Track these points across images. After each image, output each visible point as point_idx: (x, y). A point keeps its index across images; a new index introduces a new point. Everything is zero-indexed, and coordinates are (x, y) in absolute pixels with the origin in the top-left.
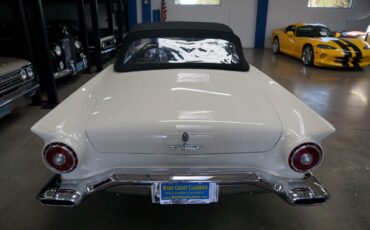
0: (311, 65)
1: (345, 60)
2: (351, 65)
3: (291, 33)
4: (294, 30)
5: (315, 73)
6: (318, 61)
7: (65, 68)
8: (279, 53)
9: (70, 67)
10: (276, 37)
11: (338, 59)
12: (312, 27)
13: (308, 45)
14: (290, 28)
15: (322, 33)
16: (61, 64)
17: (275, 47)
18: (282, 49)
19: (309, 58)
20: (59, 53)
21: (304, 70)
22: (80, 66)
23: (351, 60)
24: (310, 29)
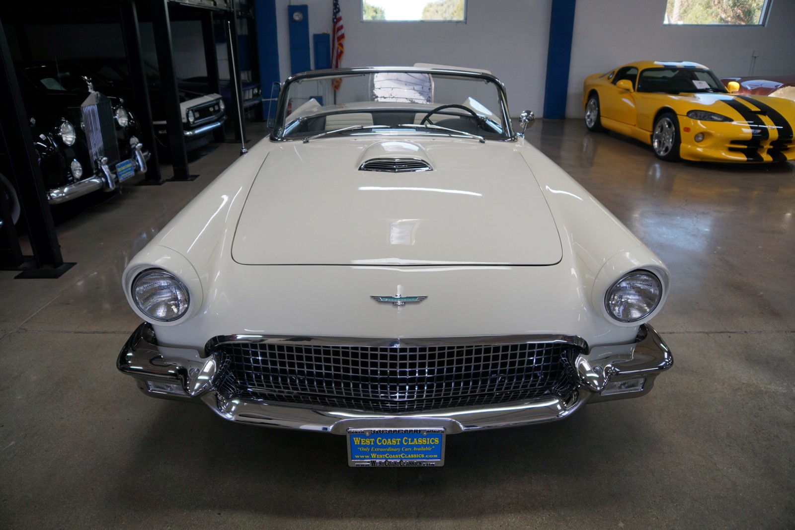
0: (673, 158)
1: (751, 146)
2: (767, 158)
3: (626, 84)
4: (632, 78)
5: (682, 176)
6: (690, 148)
7: (87, 174)
8: (599, 130)
9: (100, 173)
10: (593, 94)
11: (735, 144)
12: (673, 69)
13: (665, 112)
14: (623, 73)
15: (698, 84)
16: (76, 165)
17: (590, 116)
18: (605, 122)
19: (669, 143)
20: (69, 138)
21: (658, 171)
22: (126, 170)
23: (767, 146)
24: (670, 74)
